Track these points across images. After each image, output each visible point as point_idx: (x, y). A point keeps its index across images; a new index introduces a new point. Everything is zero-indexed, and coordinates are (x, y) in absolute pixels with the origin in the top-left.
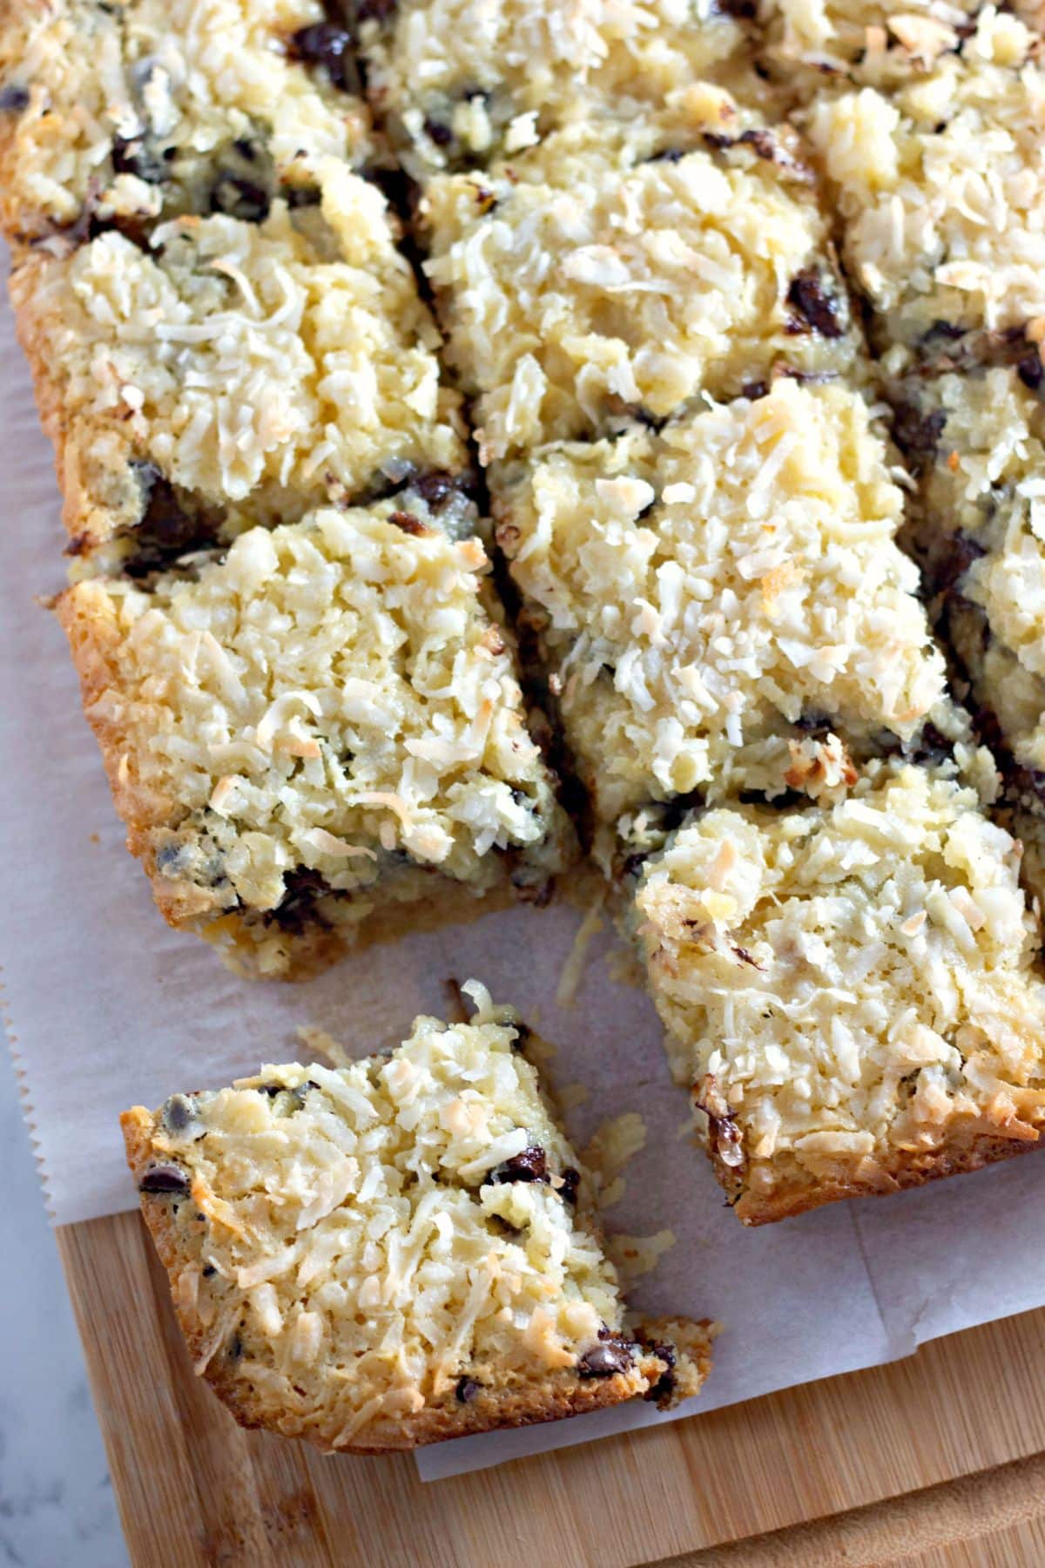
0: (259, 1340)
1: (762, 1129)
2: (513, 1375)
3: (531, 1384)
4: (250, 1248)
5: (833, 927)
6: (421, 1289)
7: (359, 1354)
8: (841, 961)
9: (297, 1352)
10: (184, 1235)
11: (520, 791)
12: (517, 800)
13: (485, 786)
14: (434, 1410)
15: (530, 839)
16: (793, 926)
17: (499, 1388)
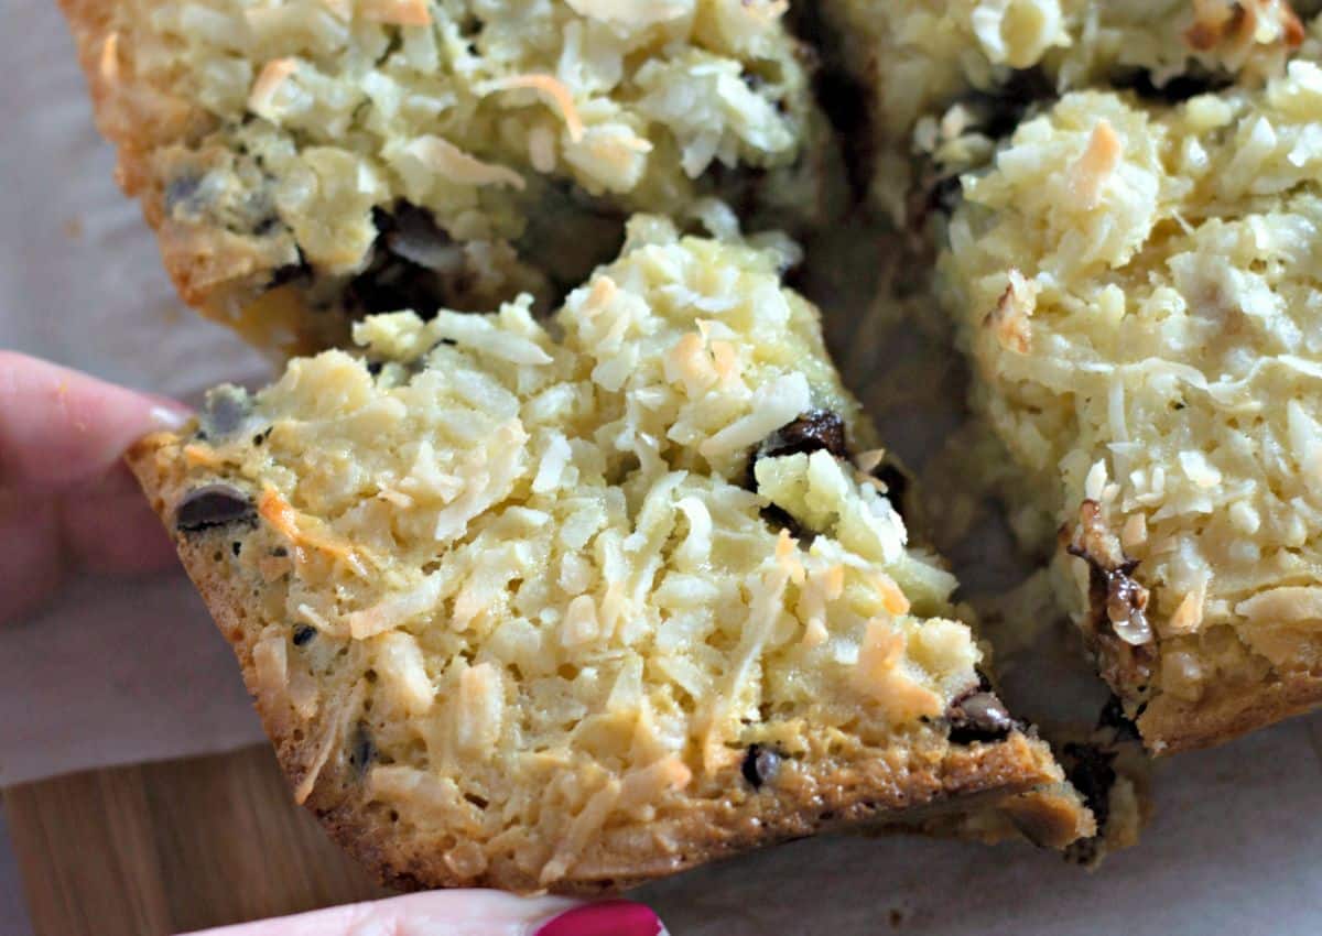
0: (398, 727)
1: (1181, 587)
2: (840, 736)
3: (869, 750)
4: (366, 585)
5: (1281, 262)
6: (664, 614)
7: (570, 726)
8: (1297, 312)
9: (465, 732)
10: (255, 587)
11: (756, 74)
12: (752, 86)
13: (698, 63)
14: (708, 802)
15: (774, 149)
16: (1215, 260)
17: (816, 757)
